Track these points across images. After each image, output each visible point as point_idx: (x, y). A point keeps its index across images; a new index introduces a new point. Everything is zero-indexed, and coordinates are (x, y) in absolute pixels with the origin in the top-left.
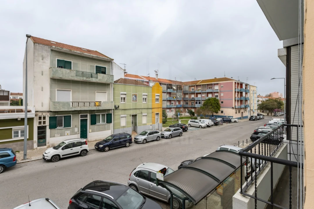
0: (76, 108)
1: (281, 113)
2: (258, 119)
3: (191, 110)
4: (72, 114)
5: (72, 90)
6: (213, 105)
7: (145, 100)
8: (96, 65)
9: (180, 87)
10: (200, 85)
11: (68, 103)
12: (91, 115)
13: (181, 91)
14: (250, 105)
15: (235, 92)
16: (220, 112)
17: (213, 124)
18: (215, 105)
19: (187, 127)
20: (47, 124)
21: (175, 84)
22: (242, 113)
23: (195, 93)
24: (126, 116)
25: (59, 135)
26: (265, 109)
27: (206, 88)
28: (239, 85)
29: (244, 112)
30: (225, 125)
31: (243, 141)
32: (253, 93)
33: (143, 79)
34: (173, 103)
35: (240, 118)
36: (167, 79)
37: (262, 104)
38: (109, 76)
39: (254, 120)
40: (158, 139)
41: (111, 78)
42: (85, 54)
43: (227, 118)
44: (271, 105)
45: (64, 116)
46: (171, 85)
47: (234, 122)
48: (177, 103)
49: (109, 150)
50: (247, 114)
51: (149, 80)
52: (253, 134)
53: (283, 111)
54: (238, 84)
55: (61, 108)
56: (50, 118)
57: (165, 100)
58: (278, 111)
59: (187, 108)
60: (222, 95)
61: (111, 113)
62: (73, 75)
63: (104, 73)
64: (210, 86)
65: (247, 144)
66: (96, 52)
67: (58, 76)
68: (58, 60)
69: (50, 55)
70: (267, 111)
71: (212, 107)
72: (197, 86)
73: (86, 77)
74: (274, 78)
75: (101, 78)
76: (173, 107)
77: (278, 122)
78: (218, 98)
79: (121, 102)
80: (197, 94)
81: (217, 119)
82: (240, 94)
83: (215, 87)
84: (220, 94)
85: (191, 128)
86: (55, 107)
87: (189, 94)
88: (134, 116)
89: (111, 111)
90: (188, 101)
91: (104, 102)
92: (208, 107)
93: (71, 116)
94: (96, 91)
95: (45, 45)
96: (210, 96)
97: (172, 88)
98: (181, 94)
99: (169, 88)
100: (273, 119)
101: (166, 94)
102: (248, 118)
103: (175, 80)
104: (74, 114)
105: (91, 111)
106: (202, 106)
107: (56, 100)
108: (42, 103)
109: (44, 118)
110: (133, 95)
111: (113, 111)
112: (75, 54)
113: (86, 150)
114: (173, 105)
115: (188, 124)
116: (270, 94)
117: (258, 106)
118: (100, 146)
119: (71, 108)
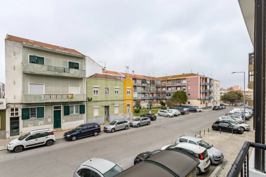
0: (48, 100)
1: (241, 104)
2: (221, 109)
3: (162, 101)
4: (45, 106)
5: (45, 84)
6: (181, 97)
7: (117, 93)
8: (68, 60)
9: (153, 82)
10: (170, 80)
11: (40, 96)
12: (64, 107)
13: (154, 85)
14: (213, 97)
15: (201, 85)
16: (188, 102)
17: (180, 113)
18: (182, 97)
19: (156, 116)
20: (20, 115)
21: (148, 79)
22: (207, 103)
23: (166, 87)
24: (99, 107)
25: (32, 126)
26: (227, 100)
27: (175, 82)
28: (204, 80)
29: (209, 103)
30: (191, 114)
31: (205, 130)
32: (216, 86)
33: (121, 75)
34: (147, 96)
35: (205, 108)
36: (142, 75)
37: (225, 96)
38: (81, 71)
39: (217, 110)
40: (127, 128)
41: (83, 73)
42: (57, 50)
43: (193, 108)
44: (232, 97)
45: (37, 107)
46: (145, 80)
47: (199, 112)
48: (151, 96)
49: (77, 139)
50: (210, 104)
51: (126, 76)
52: (214, 123)
53: (242, 102)
54: (203, 78)
55: (33, 100)
56: (22, 109)
57: (140, 93)
58: (238, 102)
59: (159, 99)
60: (189, 88)
61: (84, 104)
62: (44, 70)
63: (77, 68)
64: (179, 80)
65: (208, 133)
66: (73, 50)
67: (29, 70)
68: (30, 56)
69: (22, 51)
70: (229, 101)
71: (180, 99)
72: (168, 81)
73: (58, 71)
74: (235, 72)
75: (73, 72)
76: (147, 98)
77: (238, 112)
78: (186, 91)
79: (94, 94)
80: (168, 87)
81: (184, 109)
82: (204, 87)
83: (183, 82)
84: (187, 88)
85: (160, 117)
86: (27, 99)
87: (161, 87)
88: (107, 107)
89: (84, 103)
90: (160, 93)
91: (77, 95)
92: (176, 98)
93: (44, 107)
94: (69, 85)
95: (17, 42)
96: (179, 89)
97: (146, 83)
98: (154, 88)
99: (144, 83)
100: (233, 109)
101: (141, 88)
102: (212, 108)
103: (149, 76)
104: (47, 106)
105: (64, 103)
106: (172, 98)
107: (29, 93)
108: (15, 96)
109: (17, 110)
110: (105, 88)
111: (86, 102)
112: (47, 50)
113: (52, 140)
114: (147, 97)
115: (158, 113)
116: (231, 87)
117: (220, 97)
118: (67, 136)
119: (44, 100)
